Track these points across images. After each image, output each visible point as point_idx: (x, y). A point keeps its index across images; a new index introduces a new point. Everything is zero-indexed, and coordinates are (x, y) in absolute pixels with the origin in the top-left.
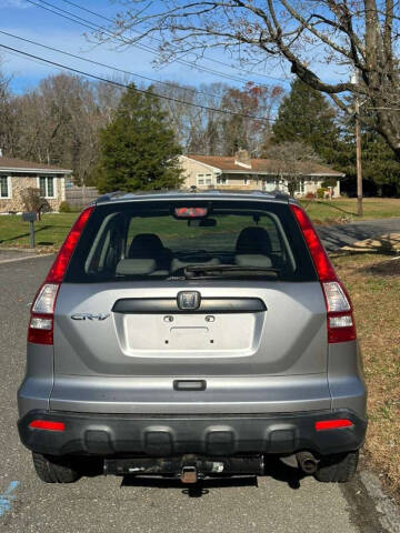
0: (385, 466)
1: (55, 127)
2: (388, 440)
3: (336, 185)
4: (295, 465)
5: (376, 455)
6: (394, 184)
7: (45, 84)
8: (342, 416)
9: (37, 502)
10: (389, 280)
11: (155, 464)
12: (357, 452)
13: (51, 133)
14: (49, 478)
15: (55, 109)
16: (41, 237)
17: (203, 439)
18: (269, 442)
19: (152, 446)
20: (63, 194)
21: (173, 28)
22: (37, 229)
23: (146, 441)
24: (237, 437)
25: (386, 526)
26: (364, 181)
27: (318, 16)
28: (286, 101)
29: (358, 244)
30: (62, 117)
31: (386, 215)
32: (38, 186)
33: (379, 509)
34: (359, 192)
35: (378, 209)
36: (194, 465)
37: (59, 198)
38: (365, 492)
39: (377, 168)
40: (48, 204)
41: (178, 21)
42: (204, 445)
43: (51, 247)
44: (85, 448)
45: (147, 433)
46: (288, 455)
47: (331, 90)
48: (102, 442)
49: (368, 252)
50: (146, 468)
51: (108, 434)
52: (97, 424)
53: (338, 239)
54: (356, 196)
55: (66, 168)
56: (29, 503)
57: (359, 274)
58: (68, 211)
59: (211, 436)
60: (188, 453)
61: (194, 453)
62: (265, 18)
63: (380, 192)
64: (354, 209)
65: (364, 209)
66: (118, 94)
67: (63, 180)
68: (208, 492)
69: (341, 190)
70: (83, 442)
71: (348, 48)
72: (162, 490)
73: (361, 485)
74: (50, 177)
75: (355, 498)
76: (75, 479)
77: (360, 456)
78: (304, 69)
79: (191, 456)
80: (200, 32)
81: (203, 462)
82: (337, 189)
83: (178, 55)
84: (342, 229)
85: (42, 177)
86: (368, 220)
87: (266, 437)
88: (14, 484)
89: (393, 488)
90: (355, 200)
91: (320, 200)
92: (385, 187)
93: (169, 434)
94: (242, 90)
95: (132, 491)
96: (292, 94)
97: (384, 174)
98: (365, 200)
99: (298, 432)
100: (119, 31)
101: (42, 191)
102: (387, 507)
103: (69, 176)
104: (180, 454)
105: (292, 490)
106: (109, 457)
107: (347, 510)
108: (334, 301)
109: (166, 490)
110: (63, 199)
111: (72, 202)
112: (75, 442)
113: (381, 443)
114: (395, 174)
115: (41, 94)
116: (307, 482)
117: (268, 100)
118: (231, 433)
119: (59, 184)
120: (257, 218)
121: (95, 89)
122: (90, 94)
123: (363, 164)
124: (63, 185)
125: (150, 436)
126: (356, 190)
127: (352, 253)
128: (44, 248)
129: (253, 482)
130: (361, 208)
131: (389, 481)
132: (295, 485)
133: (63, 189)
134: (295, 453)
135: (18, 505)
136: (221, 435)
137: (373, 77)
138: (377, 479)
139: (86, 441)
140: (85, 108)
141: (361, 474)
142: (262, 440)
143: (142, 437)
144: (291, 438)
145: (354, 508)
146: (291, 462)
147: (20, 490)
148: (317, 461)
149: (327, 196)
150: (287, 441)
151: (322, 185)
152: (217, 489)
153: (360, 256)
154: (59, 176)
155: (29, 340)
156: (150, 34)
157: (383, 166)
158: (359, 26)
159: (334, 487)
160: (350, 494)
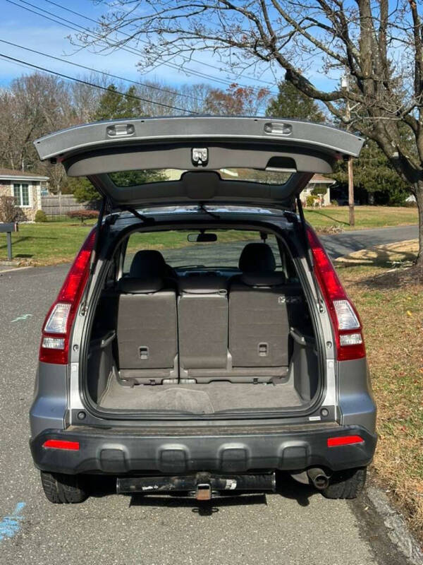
0: (392, 483)
1: (28, 130)
2: (393, 456)
3: (326, 192)
4: (306, 481)
5: (382, 472)
6: (387, 191)
7: (16, 85)
8: (353, 433)
9: (46, 522)
10: (385, 293)
11: (169, 482)
12: (364, 468)
13: (25, 138)
14: (57, 499)
15: (27, 111)
16: (19, 249)
17: (218, 456)
18: (282, 459)
19: (166, 464)
20: (39, 202)
21: (160, 32)
22: (13, 240)
23: (161, 459)
24: (251, 455)
25: (395, 540)
26: (355, 188)
27: (311, 19)
28: (274, 104)
29: (352, 254)
30: (36, 120)
31: (379, 224)
32: (13, 195)
33: (387, 524)
34: (351, 200)
35: (369, 218)
36: (208, 482)
37: (35, 207)
38: (373, 508)
39: (369, 174)
40: (23, 213)
41: (167, 24)
42: (217, 462)
43: (30, 260)
44: (99, 467)
45: (163, 451)
46: (299, 472)
47: (325, 98)
48: (117, 461)
49: (363, 264)
50: (160, 487)
51: (123, 453)
52: (112, 443)
53: (332, 250)
54: (347, 204)
55: (41, 175)
56: (39, 523)
57: (354, 288)
58: (45, 221)
59: (225, 453)
60: (201, 471)
61: (206, 471)
62: (257, 22)
63: (372, 199)
64: (346, 218)
65: (356, 218)
66: (97, 95)
67: (38, 187)
68: (218, 510)
69: (332, 197)
70: (97, 461)
71: (344, 55)
72: (171, 509)
73: (369, 501)
74: (25, 185)
75: (363, 514)
76: (83, 500)
77: (368, 473)
78: (298, 75)
79: (204, 474)
80: (189, 36)
81: (217, 479)
82: (327, 196)
83: (165, 58)
84: (336, 239)
85: (17, 184)
86: (360, 230)
87: (279, 454)
88: (21, 506)
89: (401, 503)
90: (346, 208)
91: (310, 208)
92: (376, 194)
93: (184, 452)
94: (227, 93)
95: (141, 510)
96: (280, 96)
97: (377, 181)
98: (356, 208)
99: (310, 448)
100: (104, 34)
101: (16, 200)
102: (396, 522)
103: (44, 183)
104: (194, 472)
105: (300, 507)
106: (122, 476)
107: (356, 526)
108: (344, 319)
109: (175, 509)
110: (39, 208)
111: (47, 210)
112: (90, 461)
113: (387, 460)
114: (387, 181)
115: (13, 95)
116: (316, 499)
117: (254, 102)
118: (245, 450)
119: (35, 192)
120: (264, 236)
121: (71, 90)
122: (66, 95)
123: (354, 171)
124: (39, 193)
125: (164, 454)
126: (348, 199)
127: (347, 265)
128: (22, 260)
129: (262, 500)
130: (352, 217)
131: (396, 497)
132: (304, 502)
133: (39, 197)
134: (306, 469)
135: (28, 526)
136: (235, 452)
137: (368, 84)
138: (384, 496)
139: (101, 460)
140: (61, 111)
141: (369, 490)
142: (276, 457)
143: (157, 456)
144: (303, 454)
145: (364, 524)
146: (302, 478)
147: (27, 511)
148: (328, 478)
149: (317, 204)
150: (299, 458)
151: (313, 193)
152: (226, 508)
153: (355, 268)
154: (35, 183)
155: (40, 360)
156: (137, 36)
157: (375, 172)
158: (354, 32)
159: (342, 504)
160: (358, 511)
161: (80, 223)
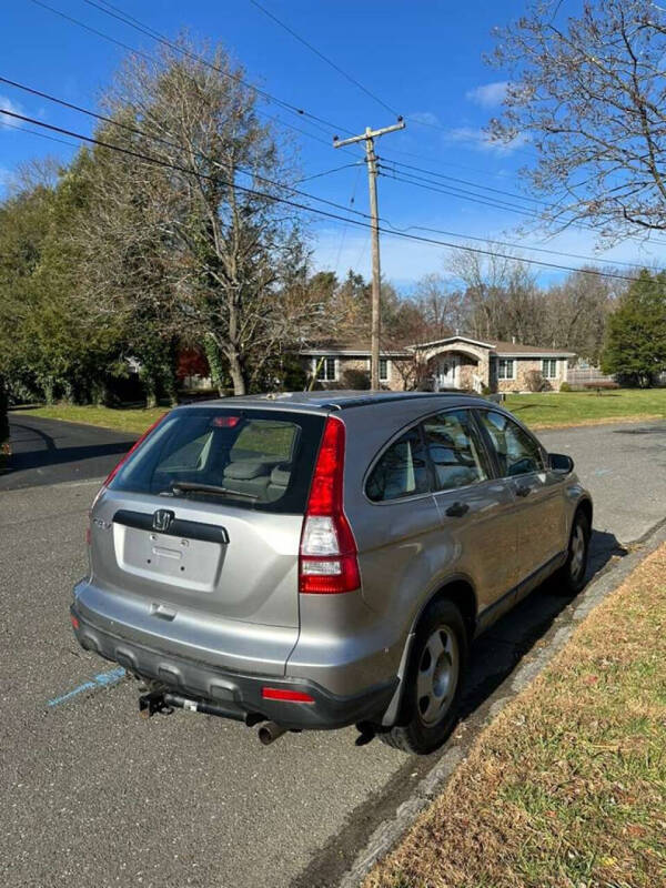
8: (298, 688)
17: (158, 674)
20: (565, 375)
24: (184, 682)
32: (541, 369)
33: (402, 807)
37: (561, 379)
38: (421, 777)
40: (549, 385)
45: (118, 653)
51: (96, 645)
52: (90, 632)
55: (568, 352)
58: (570, 391)
59: (161, 674)
67: (565, 363)
73: (432, 766)
74: (554, 360)
75: (401, 781)
81: (175, 696)
85: (546, 360)
87: (209, 690)
93: (131, 660)
99: (240, 693)
101: (544, 372)
102: (410, 810)
103: (571, 359)
110: (565, 380)
111: (574, 382)
118: (177, 675)
119: (562, 366)
124: (565, 366)
133: (565, 371)
136: (169, 675)
141: (451, 750)
144: (231, 698)
154: (562, 359)
160: (403, 774)
161: (595, 393)
